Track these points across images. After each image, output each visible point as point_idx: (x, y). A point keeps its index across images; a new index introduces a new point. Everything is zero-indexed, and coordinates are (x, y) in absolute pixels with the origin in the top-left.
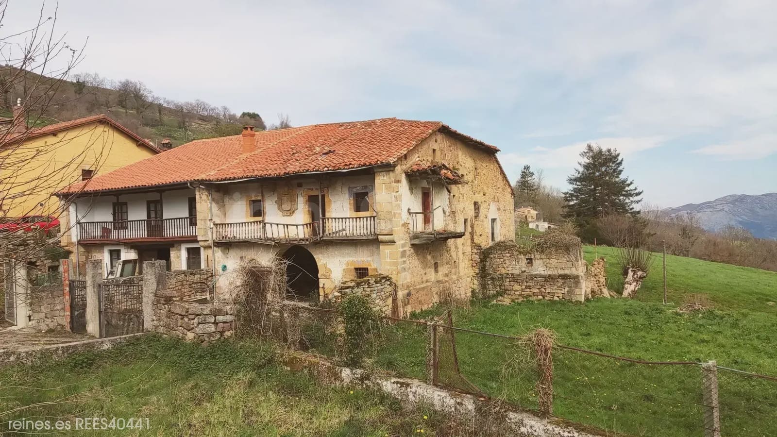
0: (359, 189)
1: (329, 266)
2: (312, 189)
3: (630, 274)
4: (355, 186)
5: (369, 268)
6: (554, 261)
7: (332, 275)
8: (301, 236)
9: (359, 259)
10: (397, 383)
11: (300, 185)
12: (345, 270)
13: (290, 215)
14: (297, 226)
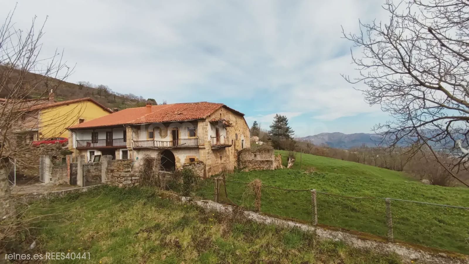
1: (179, 158)
2: (173, 128)
3: (290, 160)
4: (190, 127)
5: (195, 158)
6: (264, 156)
7: (181, 161)
8: (169, 146)
9: (191, 155)
10: (203, 202)
11: (169, 126)
12: (185, 159)
13: (165, 137)
14: (167, 142)
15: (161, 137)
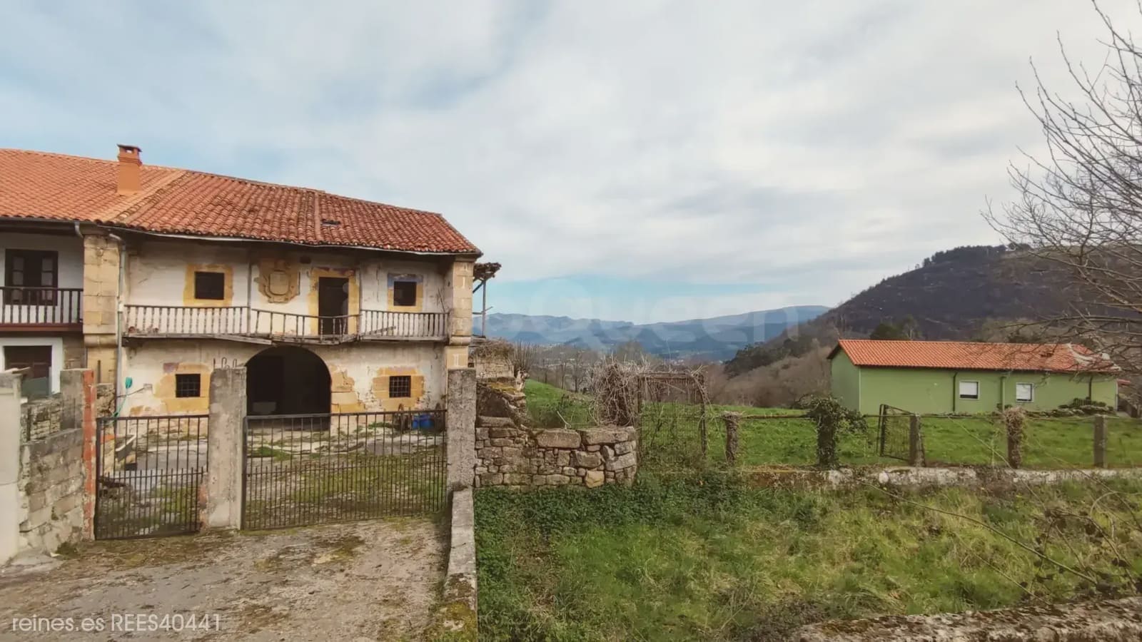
0: (403, 276)
1: (349, 375)
2: (327, 269)
3: (519, 375)
4: (399, 272)
5: (412, 376)
6: (493, 366)
7: (355, 387)
8: (308, 333)
9: (399, 366)
11: (306, 261)
12: (375, 380)
13: (287, 300)
14: (298, 316)
15: (266, 298)
